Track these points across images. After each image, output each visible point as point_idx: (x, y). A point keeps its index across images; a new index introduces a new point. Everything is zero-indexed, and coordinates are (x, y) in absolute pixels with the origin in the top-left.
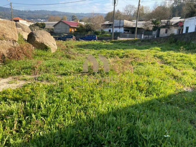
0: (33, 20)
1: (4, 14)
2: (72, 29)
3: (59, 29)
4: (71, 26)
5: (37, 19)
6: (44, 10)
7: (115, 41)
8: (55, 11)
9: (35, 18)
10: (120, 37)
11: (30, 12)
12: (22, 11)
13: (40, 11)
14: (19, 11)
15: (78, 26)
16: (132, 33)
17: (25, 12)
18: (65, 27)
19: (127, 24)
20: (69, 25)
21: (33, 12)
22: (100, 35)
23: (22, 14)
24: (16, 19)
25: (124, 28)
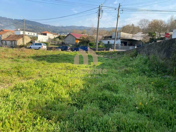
0: (63, 34)
1: (43, 29)
2: (78, 41)
3: (68, 41)
4: (77, 38)
5: (67, 33)
6: (73, 26)
7: (98, 52)
8: (82, 26)
9: (65, 32)
10: (111, 49)
11: (62, 27)
12: (57, 27)
13: (70, 26)
14: (55, 27)
15: (81, 38)
16: (124, 45)
17: (59, 27)
18: (72, 39)
19: (124, 36)
20: (75, 37)
21: (65, 27)
22: (93, 46)
23: (56, 29)
24: (45, 32)
25: (121, 40)
